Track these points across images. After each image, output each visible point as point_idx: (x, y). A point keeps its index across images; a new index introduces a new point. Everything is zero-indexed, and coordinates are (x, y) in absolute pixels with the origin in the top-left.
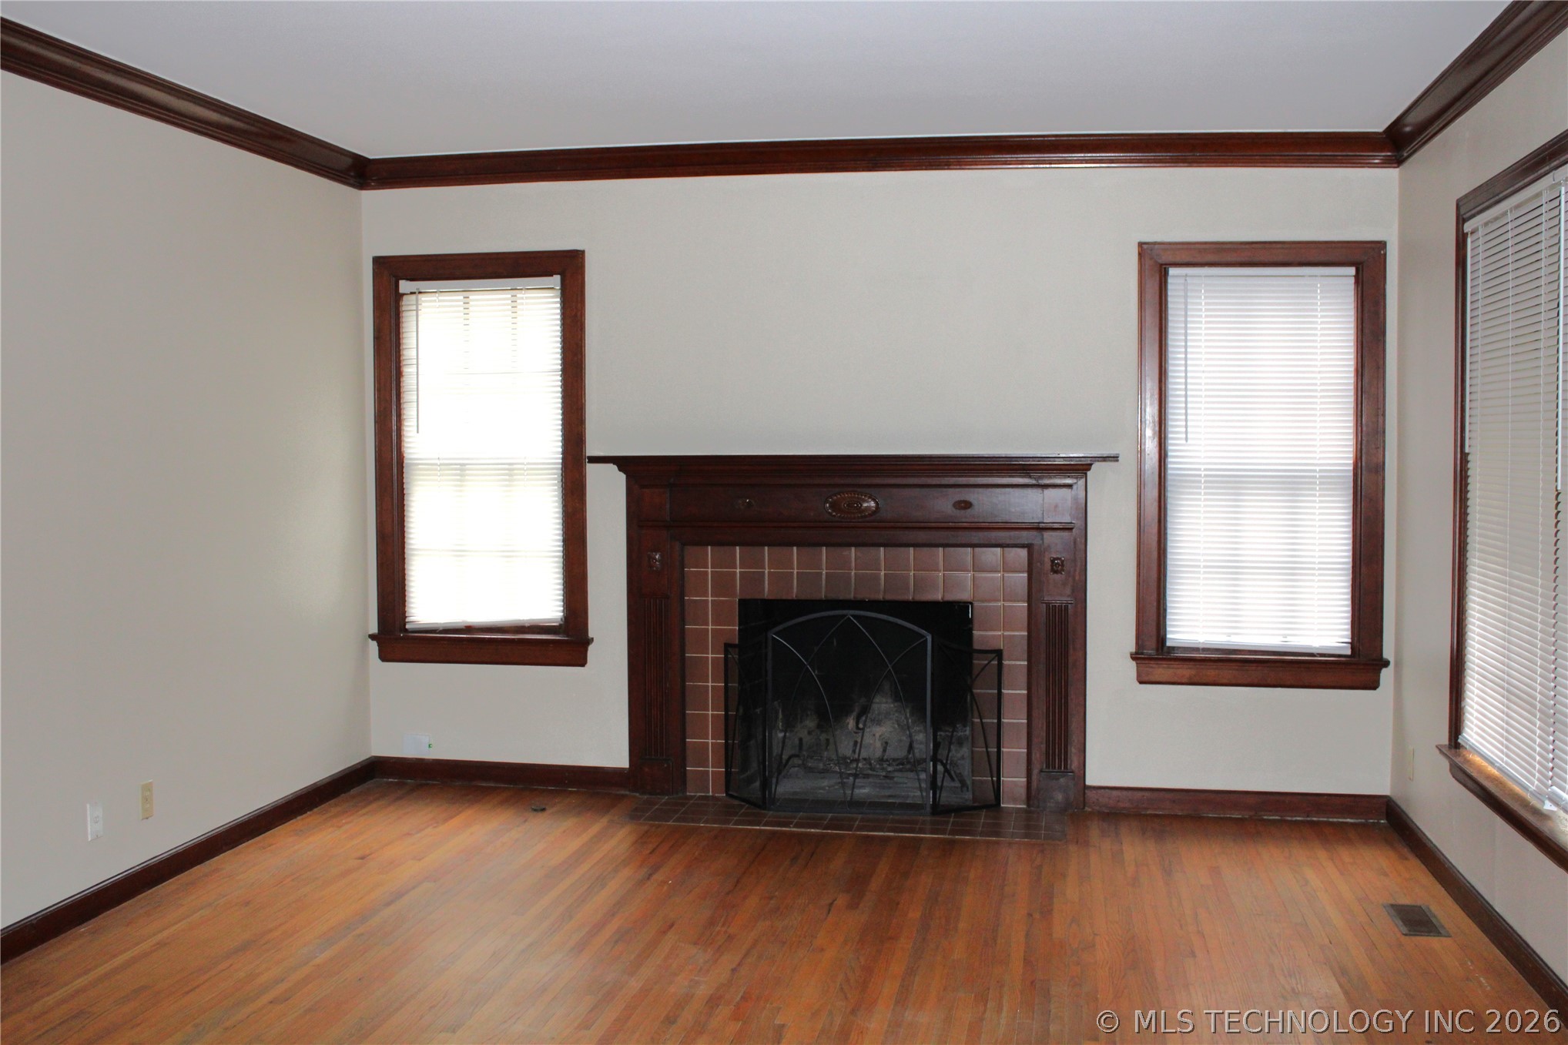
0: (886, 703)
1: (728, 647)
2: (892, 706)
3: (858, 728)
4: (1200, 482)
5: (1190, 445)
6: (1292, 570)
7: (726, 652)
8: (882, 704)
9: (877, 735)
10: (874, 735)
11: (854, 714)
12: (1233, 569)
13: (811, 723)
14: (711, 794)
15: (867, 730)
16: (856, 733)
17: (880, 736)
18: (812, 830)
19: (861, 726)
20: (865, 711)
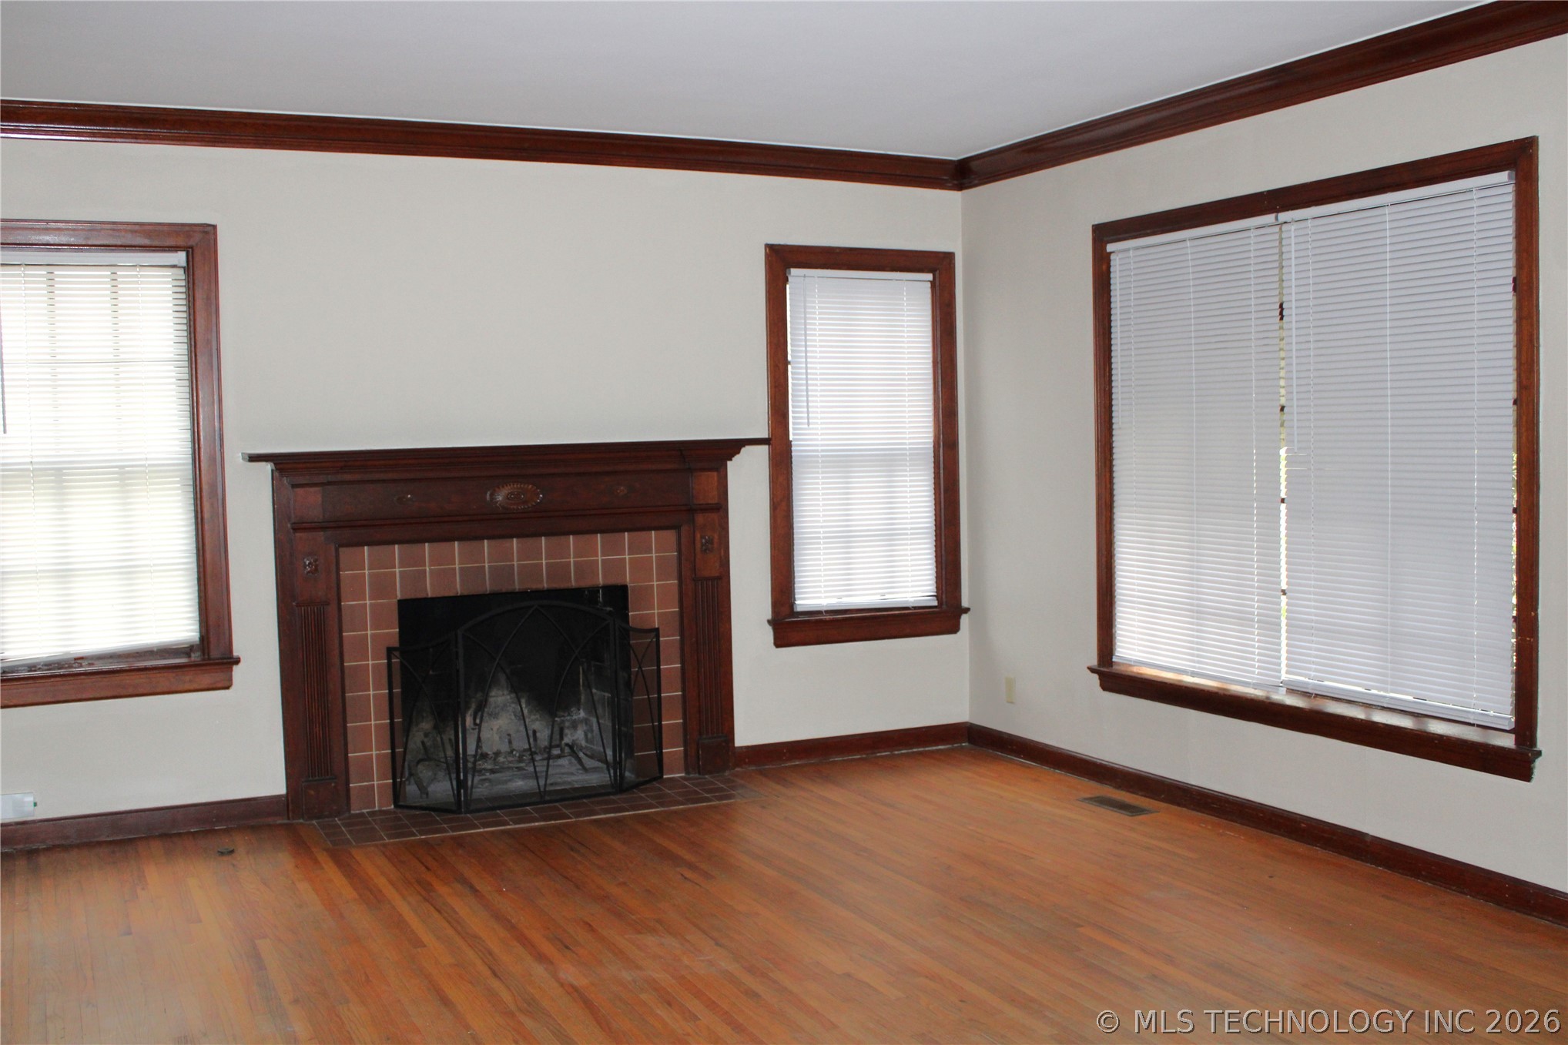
0: (503, 695)
1: (390, 651)
2: (508, 697)
3: (475, 724)
4: (818, 462)
5: (811, 429)
6: (890, 536)
7: (389, 658)
8: (500, 697)
9: (495, 729)
10: (492, 729)
11: (470, 712)
12: (846, 539)
13: (426, 725)
14: (377, 809)
15: (484, 725)
16: (473, 729)
17: (498, 729)
18: (537, 824)
19: (478, 721)
20: (481, 707)
